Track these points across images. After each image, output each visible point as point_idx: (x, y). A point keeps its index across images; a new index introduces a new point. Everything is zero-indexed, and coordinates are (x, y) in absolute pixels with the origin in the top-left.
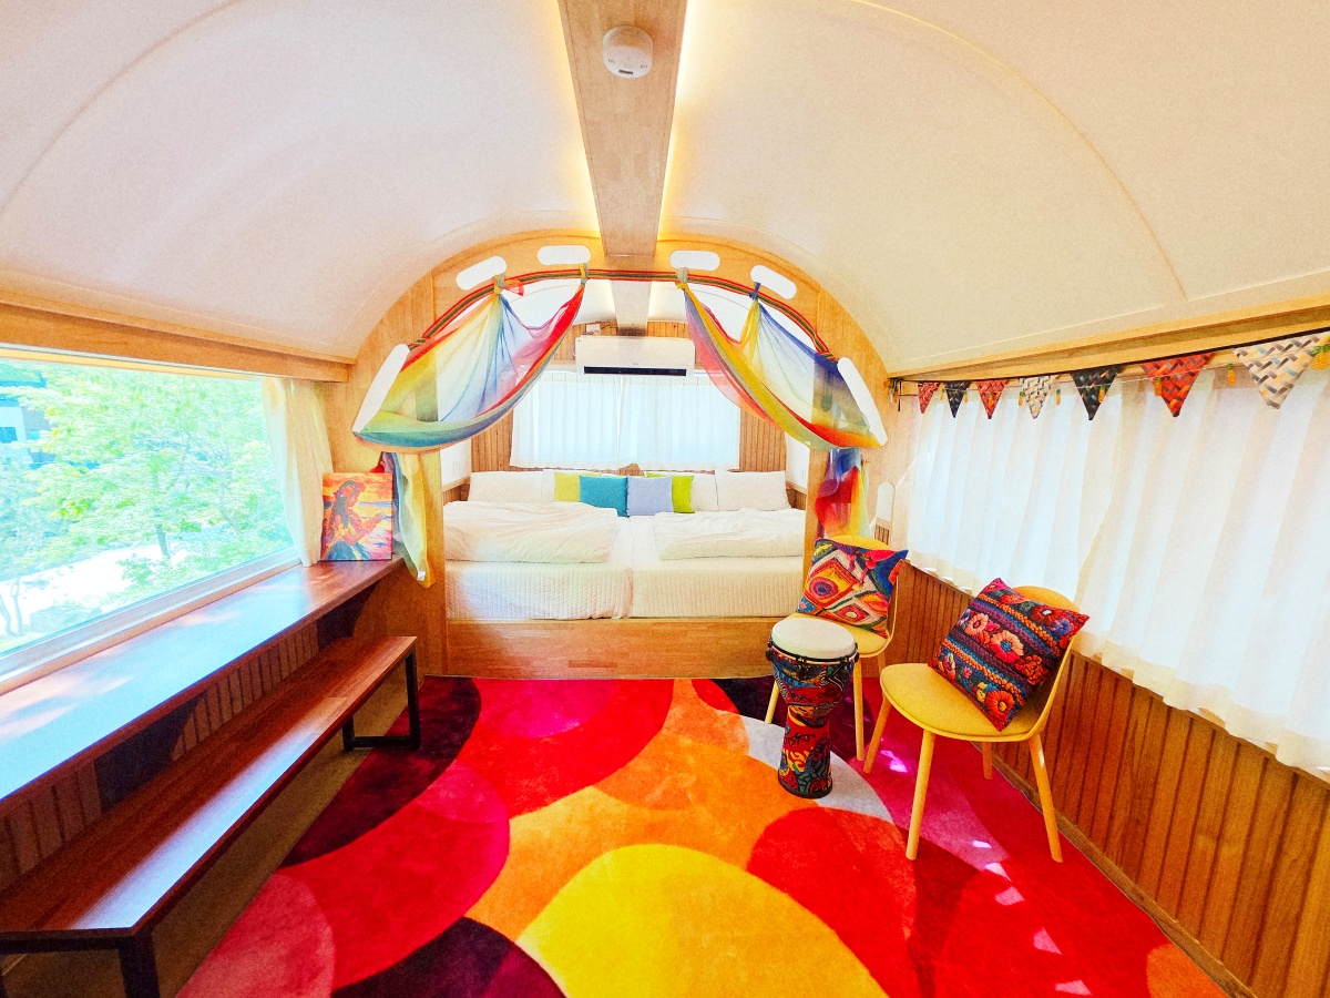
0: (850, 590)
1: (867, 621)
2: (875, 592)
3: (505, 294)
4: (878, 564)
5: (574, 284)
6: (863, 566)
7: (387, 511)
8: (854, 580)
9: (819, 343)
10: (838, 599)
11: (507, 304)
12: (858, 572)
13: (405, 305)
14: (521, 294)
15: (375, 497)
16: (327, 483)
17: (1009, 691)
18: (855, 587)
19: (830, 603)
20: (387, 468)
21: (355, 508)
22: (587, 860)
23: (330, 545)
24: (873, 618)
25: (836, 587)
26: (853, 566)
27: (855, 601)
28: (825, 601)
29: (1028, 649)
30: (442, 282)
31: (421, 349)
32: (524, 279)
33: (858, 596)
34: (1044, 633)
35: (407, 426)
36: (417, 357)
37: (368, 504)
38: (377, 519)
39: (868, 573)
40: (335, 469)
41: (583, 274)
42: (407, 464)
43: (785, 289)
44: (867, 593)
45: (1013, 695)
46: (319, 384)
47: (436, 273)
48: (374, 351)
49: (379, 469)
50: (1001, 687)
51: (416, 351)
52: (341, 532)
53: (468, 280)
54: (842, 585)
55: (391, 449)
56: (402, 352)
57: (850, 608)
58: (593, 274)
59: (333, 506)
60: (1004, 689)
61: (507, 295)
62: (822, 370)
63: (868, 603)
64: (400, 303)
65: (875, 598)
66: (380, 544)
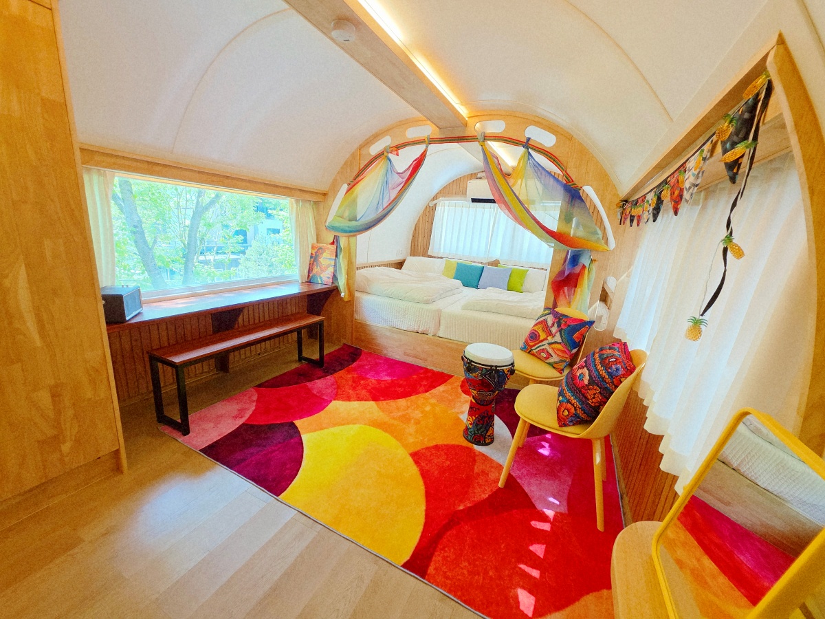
0: (546, 339)
1: (551, 360)
2: (560, 343)
3: (390, 155)
4: (569, 326)
5: (421, 148)
6: (559, 326)
7: (333, 263)
8: (550, 334)
9: (568, 176)
10: (538, 343)
11: (390, 160)
12: (554, 330)
13: (348, 164)
14: (398, 155)
15: (329, 256)
16: (313, 248)
17: (573, 405)
18: (549, 338)
19: (534, 346)
20: (335, 243)
21: (321, 260)
22: (348, 424)
23: (311, 275)
24: (555, 359)
25: (539, 336)
26: (553, 325)
27: (546, 347)
28: (532, 344)
29: (591, 381)
30: (364, 152)
31: (352, 186)
32: (398, 147)
33: (549, 344)
34: (603, 373)
35: (344, 224)
36: (351, 188)
37: (326, 259)
38: (328, 266)
39: (560, 331)
40: (318, 242)
41: (427, 141)
42: (343, 242)
43: (547, 140)
44: (555, 343)
45: (575, 408)
46: (316, 203)
47: (361, 148)
48: (334, 188)
49: (333, 243)
50: (569, 401)
51: (350, 186)
52: (316, 270)
53: (374, 150)
54: (543, 336)
55: (337, 234)
56: (345, 187)
57: (543, 350)
58: (432, 141)
59: (314, 259)
60: (570, 403)
61: (390, 156)
62: (568, 195)
63: (553, 349)
64: (345, 163)
65: (559, 346)
66: (329, 278)
